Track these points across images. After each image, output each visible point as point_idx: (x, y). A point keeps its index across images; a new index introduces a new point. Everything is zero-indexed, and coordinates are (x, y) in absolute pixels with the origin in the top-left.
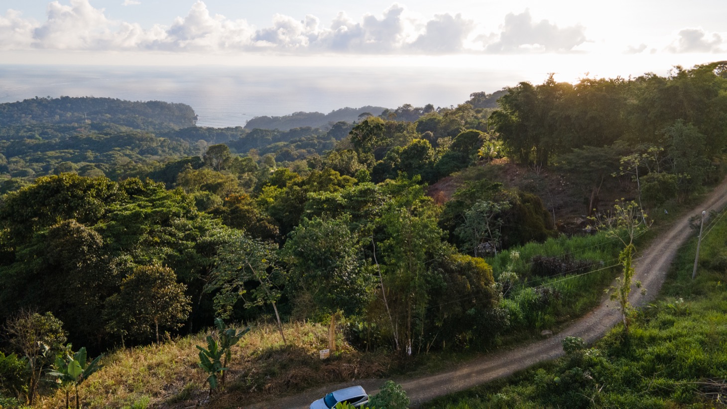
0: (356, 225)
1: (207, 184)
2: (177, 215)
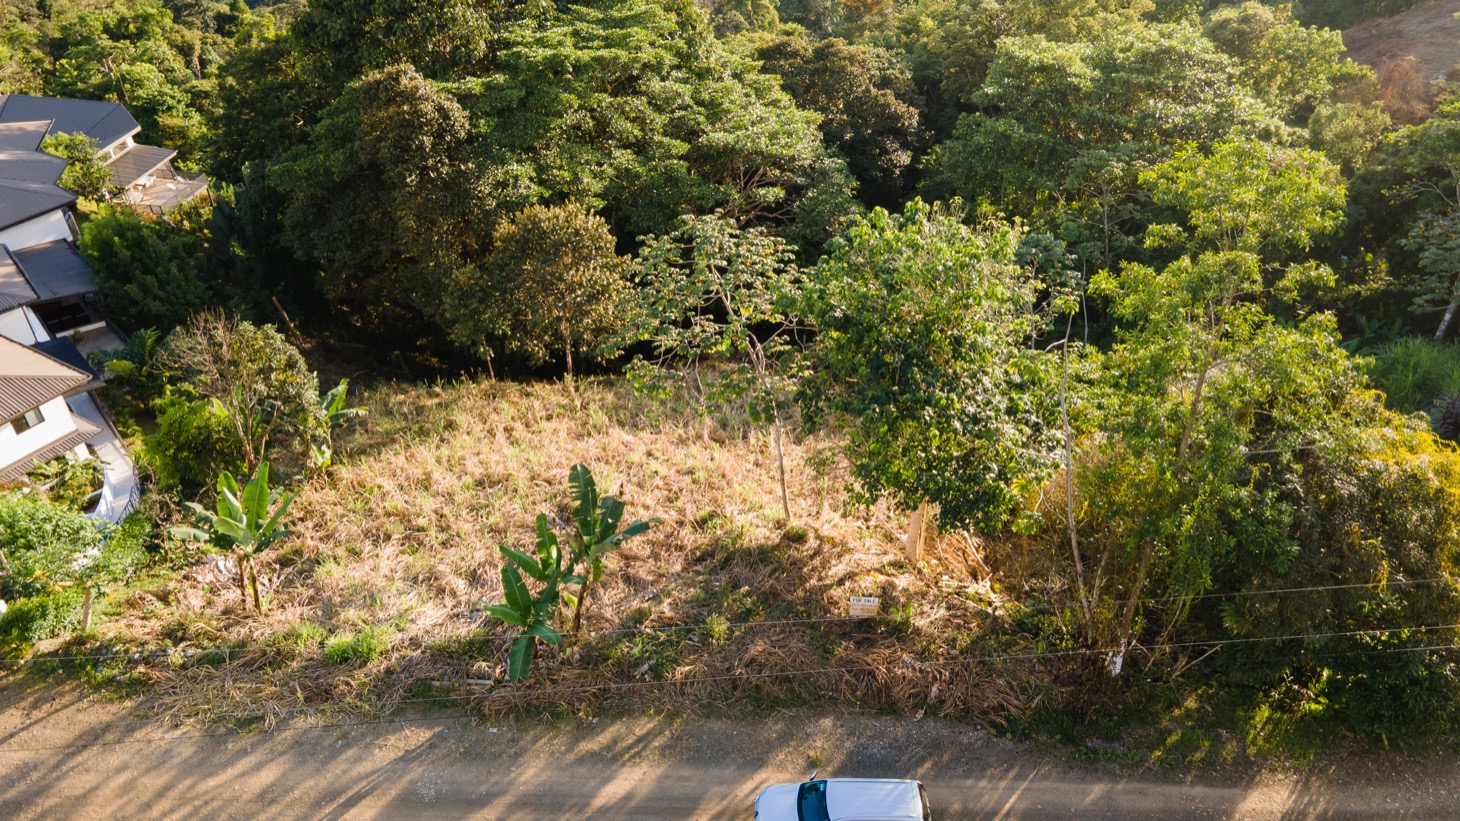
2: (655, 68)
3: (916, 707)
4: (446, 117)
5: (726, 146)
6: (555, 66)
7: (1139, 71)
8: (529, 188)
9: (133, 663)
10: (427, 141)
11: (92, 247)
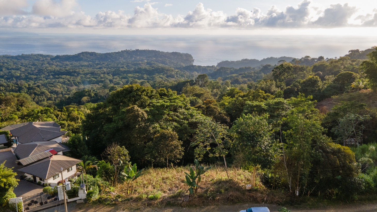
0: (272, 121)
1: (196, 94)
2: (181, 107)
3: (262, 202)
4: (143, 115)
5: (195, 122)
6: (163, 106)
7: (275, 106)
9: (112, 201)
10: (140, 119)
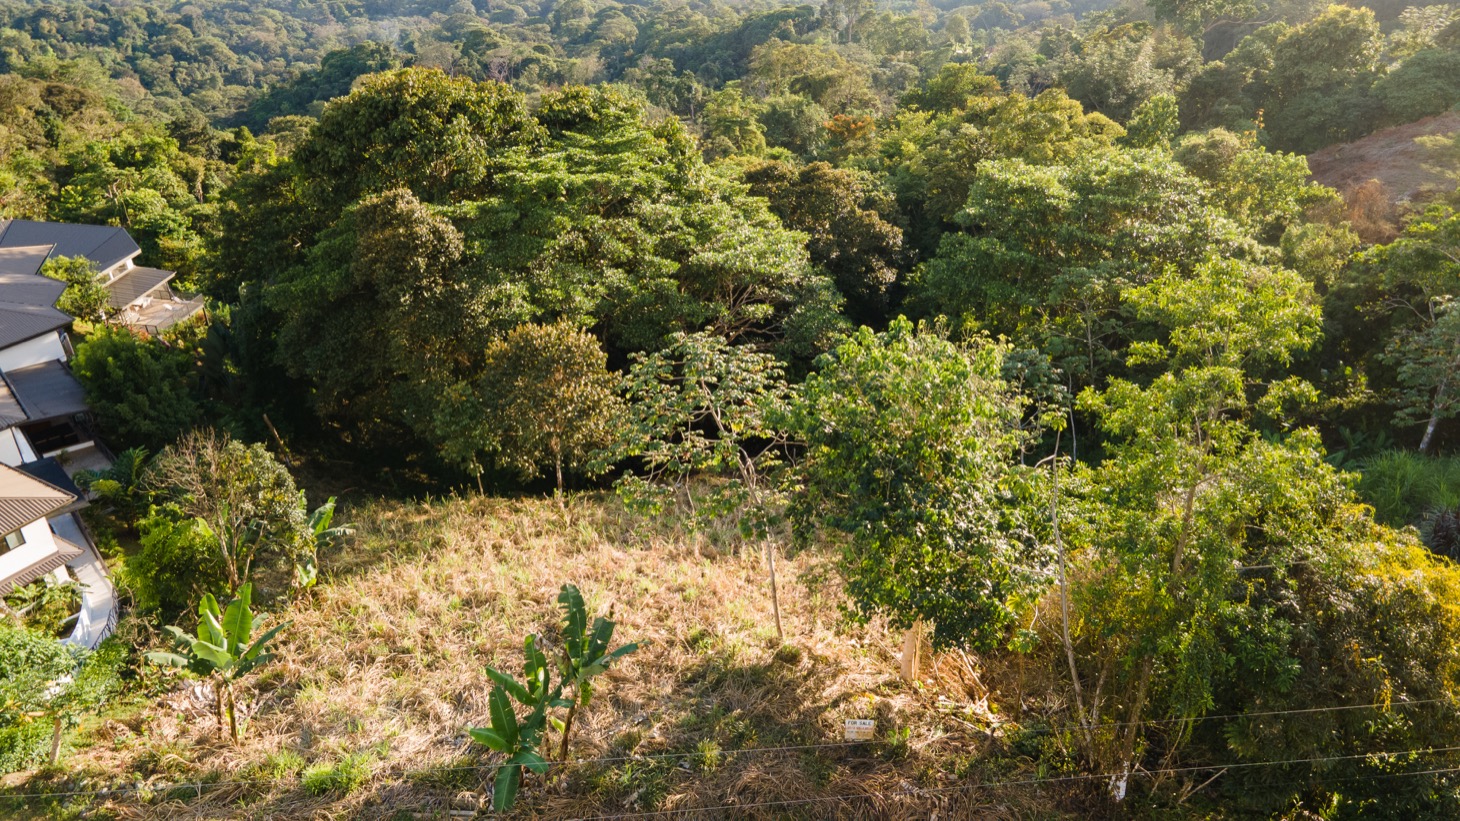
2: (646, 191)
4: (441, 239)
5: (715, 265)
6: (549, 189)
7: (1114, 193)
8: (521, 306)
10: (422, 262)
11: (86, 369)
